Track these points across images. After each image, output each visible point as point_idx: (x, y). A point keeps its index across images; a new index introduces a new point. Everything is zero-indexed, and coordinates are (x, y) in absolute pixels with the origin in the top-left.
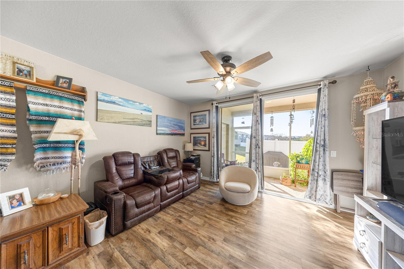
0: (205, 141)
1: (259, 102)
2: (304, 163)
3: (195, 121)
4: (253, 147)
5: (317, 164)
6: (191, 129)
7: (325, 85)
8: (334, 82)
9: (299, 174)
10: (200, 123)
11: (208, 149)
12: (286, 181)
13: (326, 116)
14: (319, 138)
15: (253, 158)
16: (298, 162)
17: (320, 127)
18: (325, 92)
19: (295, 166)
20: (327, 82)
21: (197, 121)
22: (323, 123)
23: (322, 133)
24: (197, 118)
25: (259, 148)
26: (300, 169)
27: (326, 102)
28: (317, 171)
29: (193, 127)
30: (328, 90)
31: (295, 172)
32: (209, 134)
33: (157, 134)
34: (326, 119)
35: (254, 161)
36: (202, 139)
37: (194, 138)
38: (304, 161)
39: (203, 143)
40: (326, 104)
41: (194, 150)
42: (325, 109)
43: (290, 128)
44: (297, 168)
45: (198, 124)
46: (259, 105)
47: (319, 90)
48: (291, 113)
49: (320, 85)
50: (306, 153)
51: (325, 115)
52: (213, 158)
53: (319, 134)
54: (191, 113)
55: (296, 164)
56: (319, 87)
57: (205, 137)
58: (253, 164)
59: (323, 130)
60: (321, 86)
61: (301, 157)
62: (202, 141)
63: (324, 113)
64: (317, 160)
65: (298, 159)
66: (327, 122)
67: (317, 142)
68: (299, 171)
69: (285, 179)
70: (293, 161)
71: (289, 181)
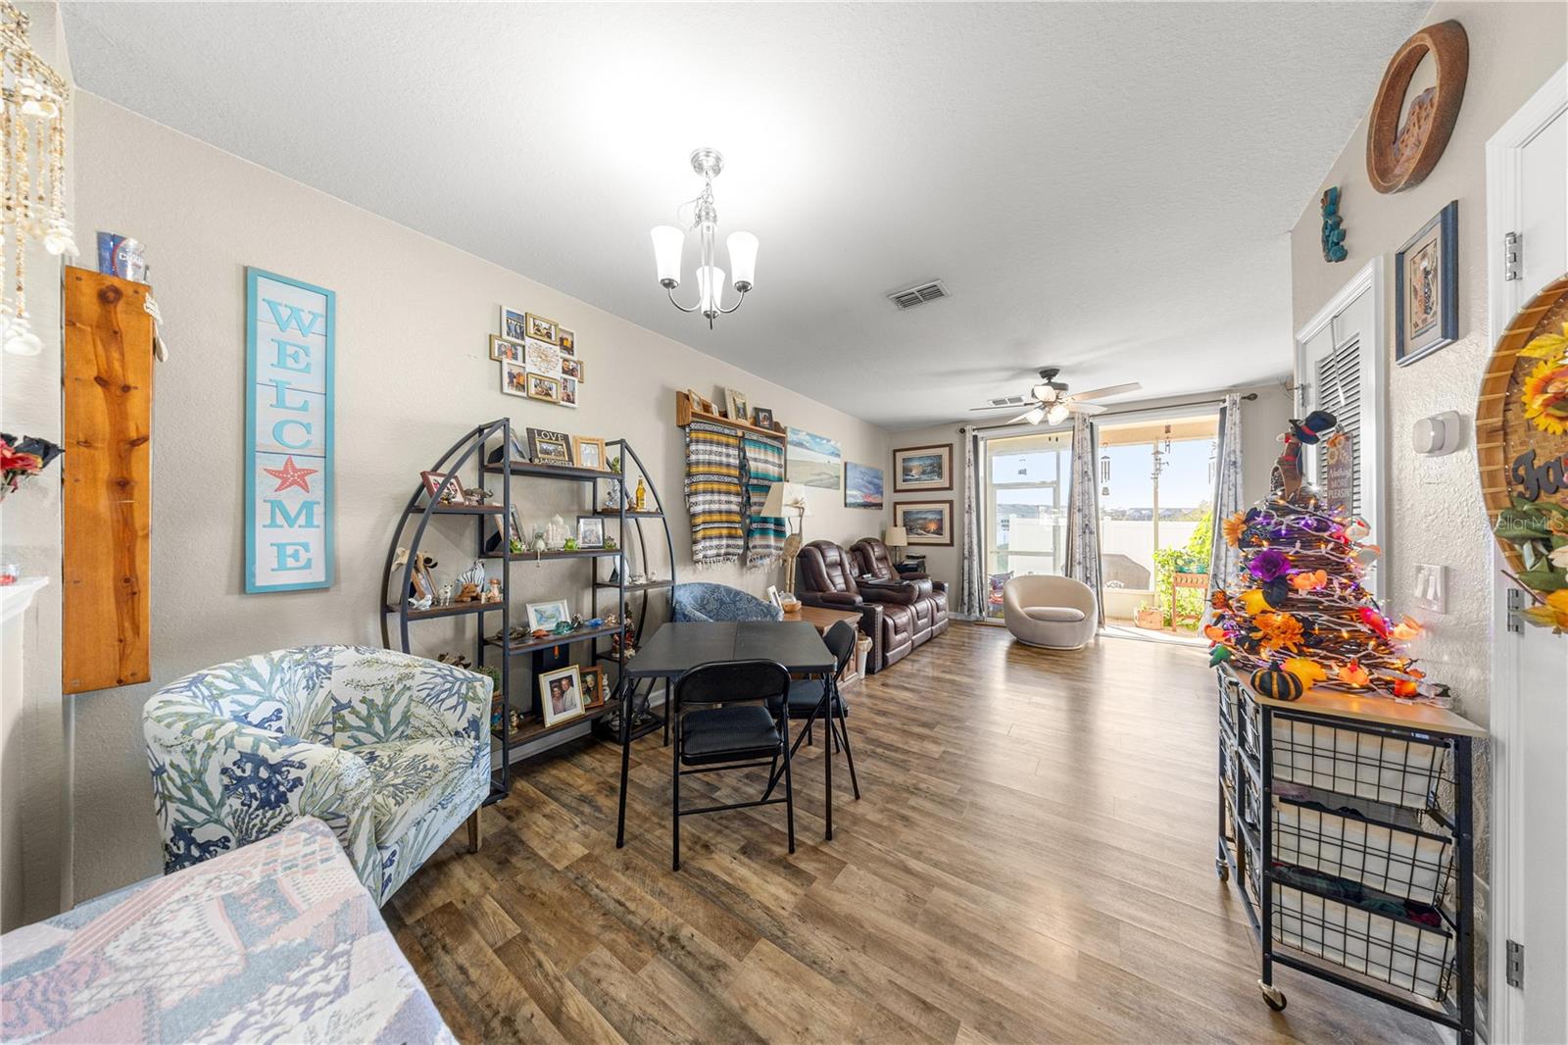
0: (941, 520)
1: (1088, 431)
2: (1195, 571)
3: (907, 471)
4: (1077, 531)
5: (1223, 562)
6: (896, 491)
7: (1235, 403)
8: (1253, 397)
9: (1182, 603)
10: (924, 477)
11: (948, 542)
12: (1149, 618)
13: (1238, 465)
14: (1225, 509)
15: (1078, 556)
16: (1180, 571)
17: (1226, 486)
18: (1234, 416)
19: (1171, 580)
20: (1237, 397)
21: (913, 472)
22: (1232, 478)
23: (1232, 499)
24: (915, 463)
25: (1091, 533)
26: (1183, 586)
27: (1238, 437)
28: (1223, 576)
29: (901, 485)
30: (1241, 413)
31: (1174, 595)
32: (951, 503)
33: (846, 505)
34: (1239, 470)
35: (1079, 563)
36: (930, 516)
37: (905, 513)
38: (1193, 568)
39: (933, 527)
40: (1238, 440)
41: (909, 544)
42: (1234, 451)
43: (1156, 488)
44: (1176, 584)
45: (916, 480)
46: (1089, 437)
47: (1223, 411)
48: (1156, 447)
49: (1224, 401)
50: (1198, 549)
51: (1235, 463)
52: (966, 562)
53: (1225, 501)
54: (895, 451)
55: (1174, 574)
56: (1222, 405)
57: (941, 512)
58: (1078, 571)
59: (1232, 492)
60: (1226, 404)
61: (1186, 557)
62: (931, 520)
63: (1233, 459)
64: (1223, 554)
65: (1180, 562)
66: (1239, 477)
67: (1220, 518)
68: (1183, 592)
69: (1145, 614)
70: (1167, 567)
71: (1158, 619)
